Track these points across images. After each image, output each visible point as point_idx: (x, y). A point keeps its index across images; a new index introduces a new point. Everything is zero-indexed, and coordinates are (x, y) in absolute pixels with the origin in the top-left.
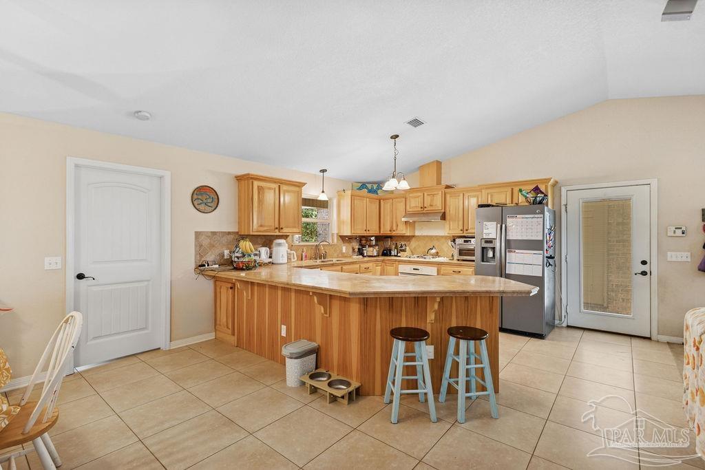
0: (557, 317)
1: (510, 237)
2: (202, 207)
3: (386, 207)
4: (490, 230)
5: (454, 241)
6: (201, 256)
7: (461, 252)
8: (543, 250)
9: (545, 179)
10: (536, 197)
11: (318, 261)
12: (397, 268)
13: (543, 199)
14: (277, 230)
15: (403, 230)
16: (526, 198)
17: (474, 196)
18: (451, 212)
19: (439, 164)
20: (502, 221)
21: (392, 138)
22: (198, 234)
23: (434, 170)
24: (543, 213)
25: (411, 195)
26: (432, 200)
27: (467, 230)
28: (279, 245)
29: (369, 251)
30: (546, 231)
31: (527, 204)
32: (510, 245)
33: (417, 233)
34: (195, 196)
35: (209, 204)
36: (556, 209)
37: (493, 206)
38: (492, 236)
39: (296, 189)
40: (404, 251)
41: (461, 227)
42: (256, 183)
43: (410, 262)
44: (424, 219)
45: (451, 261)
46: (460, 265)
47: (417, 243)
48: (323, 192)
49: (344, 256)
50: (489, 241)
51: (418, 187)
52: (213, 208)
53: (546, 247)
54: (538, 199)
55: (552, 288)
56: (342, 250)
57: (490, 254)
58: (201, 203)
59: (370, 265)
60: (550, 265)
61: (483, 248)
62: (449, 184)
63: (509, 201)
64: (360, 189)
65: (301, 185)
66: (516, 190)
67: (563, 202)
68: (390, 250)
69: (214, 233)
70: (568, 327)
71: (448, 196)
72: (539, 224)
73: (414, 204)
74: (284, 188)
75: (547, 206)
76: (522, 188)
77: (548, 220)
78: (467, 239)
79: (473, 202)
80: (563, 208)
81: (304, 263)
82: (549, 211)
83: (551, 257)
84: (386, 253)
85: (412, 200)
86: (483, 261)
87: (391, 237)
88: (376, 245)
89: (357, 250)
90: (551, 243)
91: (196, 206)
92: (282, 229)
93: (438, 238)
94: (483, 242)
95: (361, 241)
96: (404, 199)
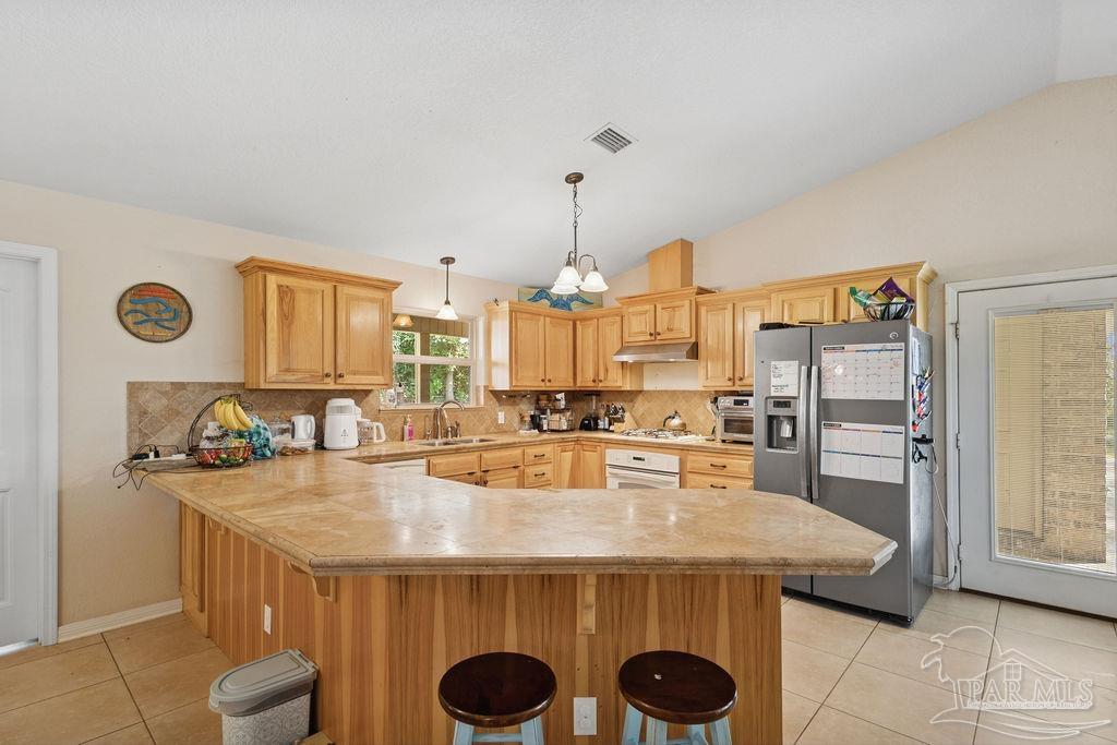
0: (937, 568)
1: (830, 393)
2: (146, 330)
3: (587, 334)
4: (786, 378)
5: (715, 400)
6: (144, 436)
7: (729, 425)
8: (904, 423)
9: (910, 265)
10: (888, 305)
11: (440, 440)
12: (602, 457)
13: (904, 309)
14: (327, 380)
15: (617, 381)
16: (866, 307)
17: (754, 309)
18: (709, 340)
19: (686, 247)
20: (810, 359)
21: (568, 179)
22: (134, 389)
23: (675, 258)
24: (904, 338)
25: (631, 310)
26: (671, 319)
27: (741, 379)
28: (341, 410)
29: (553, 420)
30: (913, 380)
31: (867, 320)
32: (829, 412)
33: (648, 386)
34: (127, 306)
35: (166, 324)
36: (934, 332)
37: (793, 326)
38: (790, 392)
39: (379, 295)
40: (621, 420)
41: (729, 374)
42: (273, 280)
43: (626, 444)
44: (655, 357)
45: (710, 444)
46: (725, 453)
47: (647, 405)
48: (447, 303)
49: (501, 430)
50: (783, 403)
51: (647, 292)
52: (176, 332)
53: (911, 416)
54: (893, 309)
55: (925, 508)
56: (496, 420)
57: (786, 431)
58: (146, 321)
59: (547, 450)
60: (921, 457)
61: (771, 419)
62: (704, 285)
63: (827, 317)
64: (534, 299)
65: (389, 286)
66: (844, 291)
67: (950, 318)
68: (596, 419)
69: (179, 386)
70: (963, 590)
71: (703, 310)
72: (896, 365)
73: (638, 327)
74: (344, 290)
75: (915, 324)
76: (858, 286)
77: (917, 354)
78: (741, 397)
79: (753, 321)
80: (950, 331)
81: (409, 446)
82: (918, 334)
83: (923, 440)
84: (590, 424)
85: (633, 319)
86: (770, 445)
87: (598, 394)
88: (566, 409)
89: (528, 419)
90: (924, 408)
91: (131, 326)
92: (341, 376)
93: (687, 395)
94: (770, 405)
95: (538, 400)
96: (618, 319)
